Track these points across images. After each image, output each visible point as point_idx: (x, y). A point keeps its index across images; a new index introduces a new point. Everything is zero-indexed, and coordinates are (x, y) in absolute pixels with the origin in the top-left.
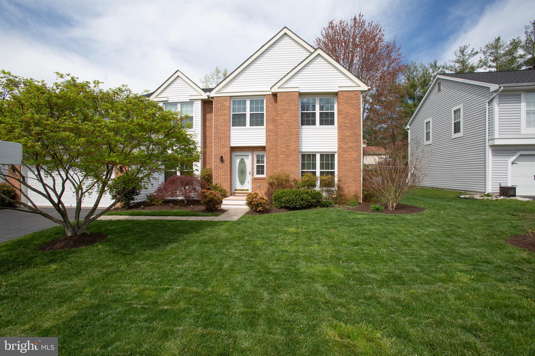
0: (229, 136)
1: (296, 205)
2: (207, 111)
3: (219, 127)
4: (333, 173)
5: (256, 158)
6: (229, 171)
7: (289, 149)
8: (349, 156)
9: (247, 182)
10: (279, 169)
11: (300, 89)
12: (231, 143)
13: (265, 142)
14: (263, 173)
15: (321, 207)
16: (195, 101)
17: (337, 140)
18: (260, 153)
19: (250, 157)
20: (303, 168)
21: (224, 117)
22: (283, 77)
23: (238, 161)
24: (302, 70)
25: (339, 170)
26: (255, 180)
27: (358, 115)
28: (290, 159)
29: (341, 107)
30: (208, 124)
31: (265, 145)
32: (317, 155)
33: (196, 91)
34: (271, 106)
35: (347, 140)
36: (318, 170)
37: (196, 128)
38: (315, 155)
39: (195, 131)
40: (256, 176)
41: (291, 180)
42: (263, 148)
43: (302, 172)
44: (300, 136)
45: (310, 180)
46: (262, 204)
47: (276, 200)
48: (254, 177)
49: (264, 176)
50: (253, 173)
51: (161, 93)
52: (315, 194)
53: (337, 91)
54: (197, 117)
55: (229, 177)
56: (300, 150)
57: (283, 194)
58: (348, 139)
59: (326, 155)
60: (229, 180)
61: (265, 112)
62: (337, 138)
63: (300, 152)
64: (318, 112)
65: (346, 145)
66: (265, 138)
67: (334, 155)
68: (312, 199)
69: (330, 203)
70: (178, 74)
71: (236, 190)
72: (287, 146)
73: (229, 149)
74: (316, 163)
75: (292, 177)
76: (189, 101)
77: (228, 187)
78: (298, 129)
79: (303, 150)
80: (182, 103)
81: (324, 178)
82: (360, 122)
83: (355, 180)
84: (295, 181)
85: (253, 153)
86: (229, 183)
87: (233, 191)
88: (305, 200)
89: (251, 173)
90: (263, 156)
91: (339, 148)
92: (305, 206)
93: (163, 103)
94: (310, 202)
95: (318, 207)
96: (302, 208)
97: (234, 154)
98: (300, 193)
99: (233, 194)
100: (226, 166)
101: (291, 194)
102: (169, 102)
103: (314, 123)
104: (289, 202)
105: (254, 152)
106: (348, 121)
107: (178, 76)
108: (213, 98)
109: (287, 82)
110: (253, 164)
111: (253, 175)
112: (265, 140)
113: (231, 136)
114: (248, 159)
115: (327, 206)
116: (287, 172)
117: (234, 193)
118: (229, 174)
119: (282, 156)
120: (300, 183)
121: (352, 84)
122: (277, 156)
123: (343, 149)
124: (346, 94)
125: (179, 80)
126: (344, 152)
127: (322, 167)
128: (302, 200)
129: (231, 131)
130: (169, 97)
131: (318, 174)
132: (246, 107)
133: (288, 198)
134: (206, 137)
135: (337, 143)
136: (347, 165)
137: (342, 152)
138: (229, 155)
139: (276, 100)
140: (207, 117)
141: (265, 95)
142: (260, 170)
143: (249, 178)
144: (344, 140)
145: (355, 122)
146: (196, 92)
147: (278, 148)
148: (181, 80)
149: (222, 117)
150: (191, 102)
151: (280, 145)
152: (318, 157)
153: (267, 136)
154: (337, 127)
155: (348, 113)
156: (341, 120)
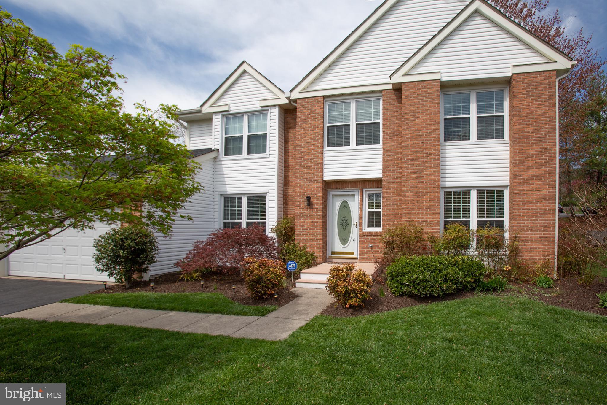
0: (322, 163)
1: (432, 291)
2: (291, 125)
3: (306, 148)
4: (500, 224)
5: (367, 199)
6: (320, 222)
7: (423, 182)
8: (532, 192)
9: (352, 239)
10: (405, 218)
11: (443, 75)
12: (325, 174)
13: (381, 172)
14: (378, 225)
15: (482, 291)
16: (269, 108)
17: (508, 165)
18: (375, 191)
19: (357, 198)
20: (447, 215)
21: (313, 132)
22: (411, 55)
23: (338, 204)
24: (446, 42)
25: (511, 218)
26: (364, 236)
27: (550, 117)
28: (424, 199)
29: (518, 103)
30: (291, 147)
31: (381, 176)
32: (471, 192)
33: (272, 92)
34: (392, 108)
35: (528, 163)
36: (474, 220)
37: (271, 152)
38: (469, 192)
39: (268, 158)
40: (367, 230)
41: (425, 236)
42: (377, 182)
43: (446, 223)
44: (441, 159)
45: (460, 237)
46: (357, 292)
47: (393, 279)
48: (364, 231)
49: (379, 230)
50: (361, 224)
51: (219, 99)
52: (472, 266)
53: (510, 74)
54: (271, 135)
55: (320, 231)
56: (442, 184)
57: (407, 268)
58: (530, 161)
59: (488, 192)
60: (320, 237)
61: (381, 121)
62: (508, 161)
63: (442, 187)
64: (473, 115)
65: (527, 172)
66: (381, 164)
67: (503, 191)
68: (465, 276)
69: (501, 284)
70: (245, 67)
71: (333, 253)
72: (419, 176)
73: (320, 185)
74: (469, 207)
75: (427, 231)
76: (260, 109)
77: (318, 249)
78: (439, 145)
79: (448, 184)
80: (252, 114)
81: (485, 232)
82: (555, 128)
83: (543, 237)
84: (433, 239)
85: (362, 191)
86: (320, 242)
87: (329, 254)
88: (451, 281)
89: (358, 225)
90: (378, 196)
91: (514, 177)
92: (451, 292)
93: (223, 115)
94: (461, 283)
95: (477, 292)
96: (446, 296)
97: (331, 194)
98: (442, 266)
99: (328, 260)
100: (316, 213)
101: (422, 268)
102: (231, 112)
103: (466, 137)
104: (419, 284)
105: (364, 190)
106: (530, 128)
107: (245, 72)
108: (295, 101)
109: (419, 65)
110: (361, 209)
111: (361, 228)
112: (381, 168)
113: (325, 162)
114: (354, 201)
115: (495, 290)
116: (418, 224)
117: (331, 258)
118: (320, 227)
119: (410, 194)
120: (442, 242)
121: (540, 60)
122: (401, 194)
123: (522, 179)
124: (527, 79)
125: (246, 77)
126: (524, 185)
127: (480, 214)
128: (445, 280)
129: (325, 155)
130: (231, 105)
131: (473, 226)
132: (349, 114)
133: (415, 276)
134: (288, 167)
135: (508, 169)
136: (528, 209)
137: (519, 184)
138: (320, 194)
139: (399, 99)
140: (291, 134)
141: (380, 91)
142: (373, 220)
143: (355, 233)
144: (524, 163)
145: (545, 128)
146: (271, 94)
147: (404, 181)
148: (249, 77)
149: (309, 131)
150: (263, 111)
151: (407, 175)
152: (474, 196)
153: (385, 161)
154: (509, 142)
155: (532, 112)
156: (519, 126)
